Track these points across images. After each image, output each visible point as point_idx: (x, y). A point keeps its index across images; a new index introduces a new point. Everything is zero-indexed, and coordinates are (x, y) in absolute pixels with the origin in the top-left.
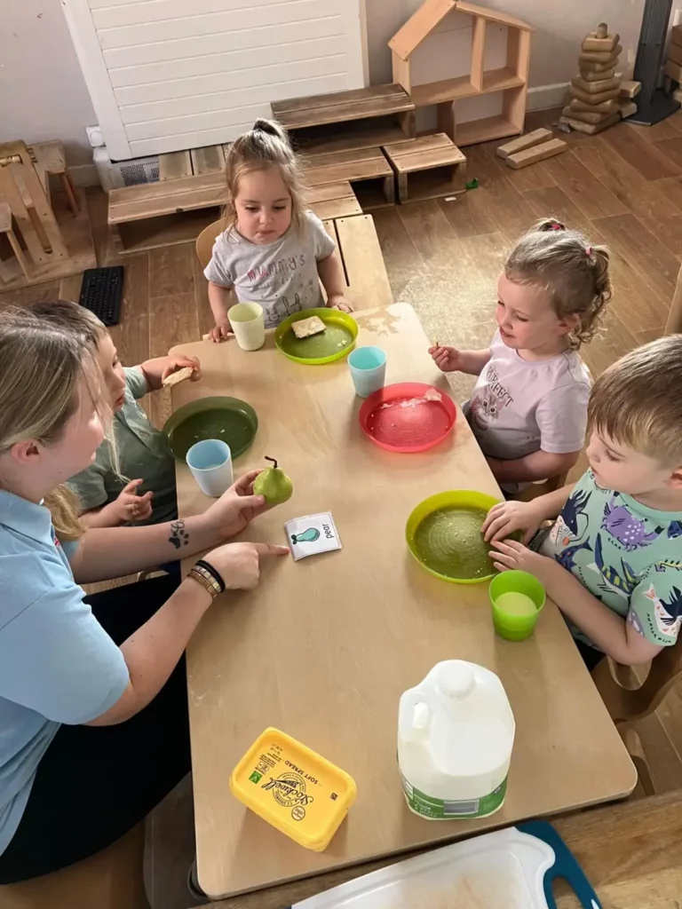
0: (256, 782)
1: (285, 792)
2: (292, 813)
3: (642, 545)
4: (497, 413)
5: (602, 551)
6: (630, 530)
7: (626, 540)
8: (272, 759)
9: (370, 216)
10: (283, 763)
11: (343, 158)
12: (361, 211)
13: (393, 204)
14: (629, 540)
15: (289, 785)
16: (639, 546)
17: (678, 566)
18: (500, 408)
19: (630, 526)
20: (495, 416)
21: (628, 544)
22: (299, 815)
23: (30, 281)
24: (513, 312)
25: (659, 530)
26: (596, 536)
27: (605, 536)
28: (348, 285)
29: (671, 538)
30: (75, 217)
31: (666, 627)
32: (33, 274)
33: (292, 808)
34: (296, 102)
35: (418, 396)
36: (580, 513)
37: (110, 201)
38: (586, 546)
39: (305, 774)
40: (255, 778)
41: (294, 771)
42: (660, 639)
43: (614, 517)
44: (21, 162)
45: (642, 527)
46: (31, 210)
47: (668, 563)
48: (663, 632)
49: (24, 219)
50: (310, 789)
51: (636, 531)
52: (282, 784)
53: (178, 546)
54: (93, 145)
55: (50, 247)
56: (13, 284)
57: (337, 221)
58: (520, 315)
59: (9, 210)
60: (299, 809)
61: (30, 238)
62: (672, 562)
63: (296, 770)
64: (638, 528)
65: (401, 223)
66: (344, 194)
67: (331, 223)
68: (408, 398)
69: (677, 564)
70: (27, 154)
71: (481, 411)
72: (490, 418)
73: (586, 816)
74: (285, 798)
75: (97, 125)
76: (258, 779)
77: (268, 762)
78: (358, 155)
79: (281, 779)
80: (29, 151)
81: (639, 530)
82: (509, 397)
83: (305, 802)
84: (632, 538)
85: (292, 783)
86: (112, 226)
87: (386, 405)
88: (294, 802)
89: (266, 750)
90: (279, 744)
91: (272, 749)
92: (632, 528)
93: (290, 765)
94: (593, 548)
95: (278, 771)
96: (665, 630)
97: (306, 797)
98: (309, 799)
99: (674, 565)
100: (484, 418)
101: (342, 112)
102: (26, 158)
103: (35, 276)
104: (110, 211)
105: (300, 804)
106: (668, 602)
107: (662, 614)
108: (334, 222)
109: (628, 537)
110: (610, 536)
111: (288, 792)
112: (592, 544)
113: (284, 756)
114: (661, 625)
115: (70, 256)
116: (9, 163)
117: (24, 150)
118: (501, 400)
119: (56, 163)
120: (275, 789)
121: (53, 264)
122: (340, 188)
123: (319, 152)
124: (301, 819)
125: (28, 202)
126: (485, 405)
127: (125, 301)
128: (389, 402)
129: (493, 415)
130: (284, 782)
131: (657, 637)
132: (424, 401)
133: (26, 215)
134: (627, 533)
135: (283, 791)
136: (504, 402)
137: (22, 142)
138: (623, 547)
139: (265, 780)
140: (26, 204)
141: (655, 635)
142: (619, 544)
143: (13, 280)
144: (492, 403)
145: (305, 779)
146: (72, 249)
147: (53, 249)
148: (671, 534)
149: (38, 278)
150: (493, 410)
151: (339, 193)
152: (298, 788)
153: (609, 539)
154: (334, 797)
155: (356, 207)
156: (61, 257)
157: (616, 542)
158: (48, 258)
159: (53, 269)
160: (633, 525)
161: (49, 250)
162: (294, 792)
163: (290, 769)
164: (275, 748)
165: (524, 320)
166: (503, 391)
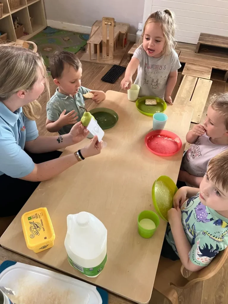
0: (29, 220)
1: (34, 228)
2: (31, 235)
3: (203, 222)
4: (194, 157)
5: (190, 217)
6: (202, 214)
7: (199, 217)
8: (38, 216)
9: (212, 81)
10: (40, 219)
11: (216, 60)
12: (209, 78)
13: (225, 82)
14: (200, 217)
15: (36, 226)
16: (201, 221)
17: (211, 236)
18: (196, 156)
19: (203, 213)
20: (194, 158)
21: (198, 219)
22: (32, 237)
23: (98, 62)
24: (210, 120)
25: (211, 219)
26: (191, 211)
27: (194, 212)
28: (190, 100)
29: (214, 225)
30: (122, 49)
31: (199, 257)
32: (100, 60)
33: (32, 233)
34: (209, 35)
35: (172, 138)
36: (193, 200)
37: (133, 46)
38: (187, 212)
39: (43, 226)
40: (30, 218)
41: (41, 223)
42: (195, 262)
43: (200, 207)
44: (111, 25)
45: (207, 216)
46: (108, 41)
47: (207, 233)
48: (197, 259)
49: (105, 43)
50: (41, 232)
51: (204, 216)
52: (35, 225)
53: (59, 142)
54: (139, 29)
55: (109, 54)
56: (93, 61)
57: (199, 78)
58: (212, 122)
59: (102, 39)
60: (34, 235)
61: (104, 49)
62: (209, 233)
63: (42, 224)
64: (205, 215)
65: (224, 89)
66: (208, 71)
67: (197, 78)
68: (169, 137)
69: (211, 235)
70: (113, 23)
71: (190, 154)
72: (192, 158)
73: (123, 301)
74: (33, 229)
75: (142, 23)
76: (30, 219)
77: (36, 216)
78: (222, 60)
79: (36, 223)
80: (115, 22)
81: (205, 216)
82: (200, 153)
83: (36, 234)
84: (201, 217)
85: (38, 227)
86: (129, 54)
87: (159, 136)
88: (34, 232)
89: (39, 213)
90: (44, 214)
91: (40, 213)
92: (203, 214)
93: (41, 221)
94: (188, 215)
95: (37, 221)
96: (198, 259)
97: (38, 233)
98: (38, 234)
99: (209, 235)
100: (189, 156)
101: (223, 43)
102: (113, 24)
103: (100, 61)
104: (131, 49)
105: (35, 234)
106: (202, 249)
107: (198, 252)
108: (198, 79)
109: (200, 216)
110: (195, 213)
111: (35, 228)
112: (189, 213)
113: (42, 218)
114: (197, 257)
115: (114, 59)
116: (107, 24)
117: (113, 21)
118: (197, 153)
119: (124, 30)
120: (32, 225)
121: (107, 60)
122: (207, 69)
123: (209, 55)
124: (32, 238)
125: (108, 38)
126: (192, 152)
127: (120, 78)
128: (161, 135)
129: (193, 157)
130: (36, 225)
131: (194, 261)
132: (173, 141)
133: (106, 41)
134: (201, 215)
135: (34, 227)
136: (198, 154)
137: (113, 19)
138: (196, 219)
139: (31, 221)
140: (107, 39)
141: (194, 260)
142: (196, 217)
143: (94, 60)
144: (194, 153)
145: (42, 228)
146: (115, 57)
147: (109, 55)
148: (215, 223)
149: (101, 62)
150: (194, 155)
151: (206, 70)
152: (38, 229)
153: (194, 214)
154: (45, 238)
155: (209, 77)
156: (110, 58)
157: (195, 216)
158: (107, 57)
159: (107, 61)
160: (204, 213)
161: (108, 55)
162: (36, 229)
163: (40, 222)
164: (41, 214)
165: (212, 124)
166: (199, 150)
